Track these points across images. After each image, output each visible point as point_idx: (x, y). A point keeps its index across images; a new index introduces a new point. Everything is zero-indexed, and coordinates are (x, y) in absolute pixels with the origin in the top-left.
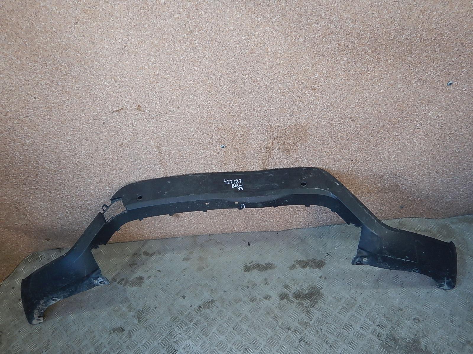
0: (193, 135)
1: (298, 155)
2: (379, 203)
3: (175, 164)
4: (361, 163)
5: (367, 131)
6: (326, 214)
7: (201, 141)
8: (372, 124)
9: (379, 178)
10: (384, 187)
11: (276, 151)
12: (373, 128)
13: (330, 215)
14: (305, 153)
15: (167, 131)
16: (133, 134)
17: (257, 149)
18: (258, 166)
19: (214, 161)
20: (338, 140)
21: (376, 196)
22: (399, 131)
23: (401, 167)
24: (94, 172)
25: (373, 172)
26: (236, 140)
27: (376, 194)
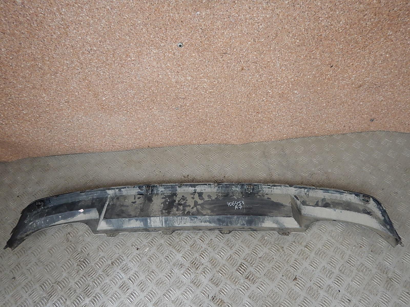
0: (142, 29)
1: (271, 58)
2: (350, 116)
3: (122, 66)
4: (341, 69)
5: (358, 29)
6: (291, 127)
7: (152, 37)
8: (365, 19)
9: (356, 88)
10: (359, 98)
11: (244, 52)
12: (366, 24)
13: (296, 128)
14: (279, 55)
15: (107, 23)
16: (62, 26)
17: (222, 49)
18: (221, 72)
19: (169, 65)
20: (321, 41)
21: (348, 108)
22: (395, 29)
23: (384, 75)
24: (23, 76)
25: (351, 80)
26: (197, 37)
27: (349, 106)
